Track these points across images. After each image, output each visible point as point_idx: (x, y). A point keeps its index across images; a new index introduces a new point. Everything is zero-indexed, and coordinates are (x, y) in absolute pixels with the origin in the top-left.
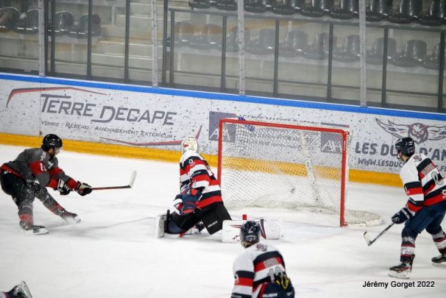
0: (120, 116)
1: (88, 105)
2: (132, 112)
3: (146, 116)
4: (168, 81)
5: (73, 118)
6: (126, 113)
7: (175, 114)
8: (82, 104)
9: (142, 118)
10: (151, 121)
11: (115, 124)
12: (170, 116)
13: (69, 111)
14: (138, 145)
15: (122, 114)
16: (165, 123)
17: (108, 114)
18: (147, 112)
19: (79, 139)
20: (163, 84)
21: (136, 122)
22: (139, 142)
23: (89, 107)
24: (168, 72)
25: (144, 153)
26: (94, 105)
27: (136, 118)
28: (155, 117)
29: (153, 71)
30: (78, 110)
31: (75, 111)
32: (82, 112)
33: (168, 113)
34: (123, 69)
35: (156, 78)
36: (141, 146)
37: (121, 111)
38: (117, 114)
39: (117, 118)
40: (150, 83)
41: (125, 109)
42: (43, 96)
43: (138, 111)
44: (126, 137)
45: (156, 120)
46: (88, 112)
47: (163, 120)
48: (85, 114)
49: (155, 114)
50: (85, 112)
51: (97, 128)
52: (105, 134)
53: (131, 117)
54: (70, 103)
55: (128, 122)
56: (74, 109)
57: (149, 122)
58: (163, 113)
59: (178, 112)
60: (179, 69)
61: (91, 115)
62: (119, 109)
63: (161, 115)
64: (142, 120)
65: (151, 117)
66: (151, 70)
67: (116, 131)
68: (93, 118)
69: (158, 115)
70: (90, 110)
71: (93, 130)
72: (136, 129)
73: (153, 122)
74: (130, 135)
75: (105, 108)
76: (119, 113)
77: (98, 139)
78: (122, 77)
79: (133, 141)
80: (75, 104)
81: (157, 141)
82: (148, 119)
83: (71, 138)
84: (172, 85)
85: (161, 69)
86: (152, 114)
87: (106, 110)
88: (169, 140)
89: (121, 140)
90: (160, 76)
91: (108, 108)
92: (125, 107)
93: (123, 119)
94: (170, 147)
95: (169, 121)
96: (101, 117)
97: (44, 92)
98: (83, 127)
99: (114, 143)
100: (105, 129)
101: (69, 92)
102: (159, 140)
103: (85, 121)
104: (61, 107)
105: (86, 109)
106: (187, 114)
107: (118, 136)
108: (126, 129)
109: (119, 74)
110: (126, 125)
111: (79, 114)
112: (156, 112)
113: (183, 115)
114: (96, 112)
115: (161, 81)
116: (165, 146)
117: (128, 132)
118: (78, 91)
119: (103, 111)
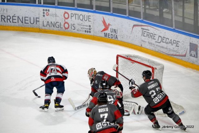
0: (163, 41)
1: (154, 34)
2: (167, 40)
3: (171, 42)
5: (150, 40)
6: (165, 40)
7: (179, 42)
9: (170, 43)
11: (162, 44)
13: (149, 36)
16: (177, 46)
19: (152, 49)
21: (168, 44)
22: (169, 53)
26: (156, 35)
28: (173, 43)
30: (151, 36)
32: (153, 37)
33: (177, 41)
41: (165, 38)
42: (142, 28)
47: (176, 44)
48: (154, 39)
52: (159, 48)
53: (167, 42)
54: (149, 33)
59: (181, 41)
61: (155, 39)
62: (163, 37)
65: (172, 43)
67: (162, 47)
68: (156, 41)
69: (175, 42)
70: (155, 37)
71: (156, 46)
72: (168, 47)
73: (173, 45)
74: (166, 50)
75: (159, 36)
76: (163, 39)
77: (157, 50)
79: (167, 53)
80: (151, 33)
81: (174, 54)
82: (171, 43)
83: (150, 49)
86: (172, 41)
88: (178, 54)
94: (178, 57)
95: (178, 45)
96: (158, 40)
98: (153, 44)
100: (159, 46)
101: (149, 28)
102: (175, 53)
103: (153, 41)
104: (147, 35)
107: (163, 50)
110: (165, 45)
111: (152, 38)
112: (174, 40)
113: (182, 43)
116: (176, 57)
117: (166, 48)
118: (152, 28)
119: (159, 38)
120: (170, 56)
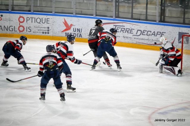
0: (144, 34)
1: (131, 29)
2: (149, 32)
3: (154, 34)
4: (162, 20)
5: (126, 34)
6: (146, 32)
7: (165, 33)
8: (129, 29)
9: (152, 34)
10: (156, 35)
11: (142, 36)
12: (163, 34)
13: (124, 31)
14: (151, 45)
15: (145, 33)
17: (139, 33)
18: (154, 32)
19: (127, 42)
20: (161, 21)
21: (150, 36)
22: (151, 44)
23: (132, 30)
24: (163, 17)
25: (153, 48)
26: (134, 29)
27: (150, 34)
28: (157, 34)
29: (157, 16)
30: (127, 31)
31: (126, 32)
32: (129, 32)
33: (162, 33)
34: (145, 15)
35: (158, 19)
36: (152, 45)
37: (144, 32)
38: (142, 33)
39: (143, 34)
40: (155, 21)
41: (146, 31)
43: (151, 32)
44: (146, 42)
45: (158, 35)
46: (131, 32)
47: (161, 35)
49: (157, 33)
50: (130, 32)
51: (135, 38)
52: (138, 41)
53: (148, 34)
54: (124, 29)
55: (147, 36)
56: (126, 31)
57: (155, 36)
58: (161, 32)
59: (166, 32)
60: (167, 16)
61: (133, 33)
62: (144, 31)
63: (159, 33)
64: (152, 35)
65: (156, 34)
66: (156, 16)
67: (142, 39)
68: (133, 34)
69: (158, 33)
70: (132, 31)
71: (133, 39)
72: (150, 39)
73: (156, 36)
74: (147, 41)
75: (138, 30)
76: (143, 32)
77: (135, 42)
78: (145, 18)
79: (148, 43)
80: (127, 29)
82: (155, 35)
83: (125, 42)
84: (164, 21)
85: (160, 15)
87: (138, 31)
89: (144, 43)
90: (160, 18)
91: (139, 30)
92: (146, 30)
93: (145, 35)
96: (137, 34)
97: (115, 24)
98: (129, 38)
99: (141, 44)
100: (138, 39)
101: (124, 24)
102: (159, 43)
103: (130, 35)
104: (121, 30)
105: (131, 31)
106: (170, 33)
107: (143, 41)
108: (146, 38)
109: (143, 17)
110: (146, 37)
111: (128, 33)
112: (158, 32)
113: (168, 33)
114: (134, 32)
115: (160, 20)
117: (147, 40)
118: (128, 24)
119: (137, 32)
120: (153, 45)
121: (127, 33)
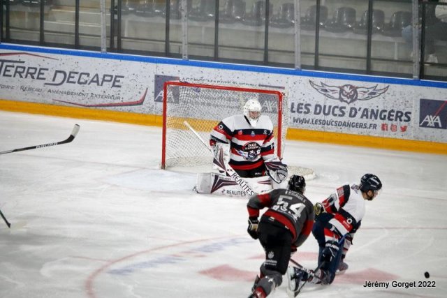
0: (71, 80)
1: (41, 69)
2: (83, 76)
3: (95, 79)
4: (116, 46)
5: (28, 82)
6: (77, 77)
7: (123, 77)
8: (36, 69)
9: (92, 81)
10: (100, 84)
11: (67, 87)
12: (118, 79)
13: (24, 75)
14: (88, 106)
15: (73, 77)
16: (114, 86)
17: (60, 77)
18: (97, 75)
19: (33, 101)
20: (111, 49)
21: (87, 85)
22: (89, 104)
23: (42, 71)
24: (116, 38)
25: (94, 114)
26: (47, 69)
27: (86, 81)
28: (104, 80)
29: (102, 37)
30: (31, 74)
31: (29, 75)
32: (36, 76)
33: (116, 77)
34: (74, 36)
35: (104, 43)
36: (91, 108)
37: (72, 75)
38: (68, 78)
39: (68, 82)
40: (99, 49)
41: (76, 73)
43: (88, 75)
44: (76, 99)
45: (105, 83)
46: (41, 76)
47: (112, 83)
48: (38, 78)
49: (104, 77)
50: (38, 76)
51: (50, 91)
52: (57, 96)
53: (82, 81)
54: (24, 68)
55: (79, 85)
56: (28, 73)
57: (98, 84)
58: (112, 76)
59: (125, 75)
60: (126, 36)
61: (44, 79)
62: (71, 73)
63: (109, 78)
64: (92, 83)
65: (100, 81)
66: (100, 36)
67: (68, 93)
68: (46, 81)
69: (107, 78)
70: (43, 74)
71: (46, 93)
72: (86, 92)
73: (102, 85)
74: (81, 98)
75: (57, 72)
76: (70, 77)
77: (50, 101)
78: (72, 42)
79: (83, 102)
80: (29, 68)
81: (106, 103)
82: (97, 82)
83: (25, 100)
84: (120, 50)
85: (109, 35)
86: (101, 77)
87: (58, 74)
88: (117, 101)
89: (72, 102)
90: (109, 42)
91: (60, 72)
92: (75, 71)
93: (74, 83)
94: (119, 108)
95: (117, 84)
96: (54, 80)
98: (37, 90)
99: (65, 104)
100: (57, 92)
101: (23, 57)
102: (108, 101)
103: (38, 84)
104: (16, 72)
105: (40, 73)
106: (134, 77)
107: (70, 98)
108: (77, 91)
109: (70, 40)
110: (76, 88)
111: (33, 77)
112: (105, 76)
113: (130, 78)
114: (49, 76)
115: (109, 47)
116: (113, 107)
117: (80, 94)
118: (32, 56)
119: (55, 75)
120: (94, 108)
121: (31, 79)
